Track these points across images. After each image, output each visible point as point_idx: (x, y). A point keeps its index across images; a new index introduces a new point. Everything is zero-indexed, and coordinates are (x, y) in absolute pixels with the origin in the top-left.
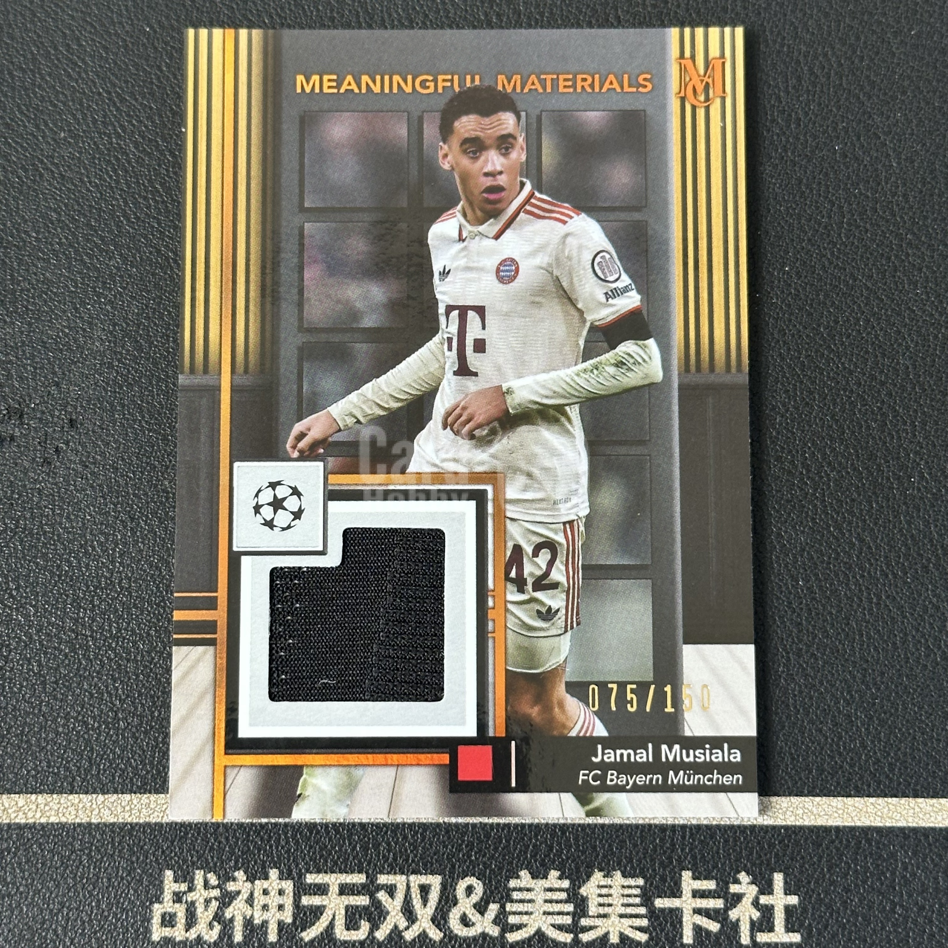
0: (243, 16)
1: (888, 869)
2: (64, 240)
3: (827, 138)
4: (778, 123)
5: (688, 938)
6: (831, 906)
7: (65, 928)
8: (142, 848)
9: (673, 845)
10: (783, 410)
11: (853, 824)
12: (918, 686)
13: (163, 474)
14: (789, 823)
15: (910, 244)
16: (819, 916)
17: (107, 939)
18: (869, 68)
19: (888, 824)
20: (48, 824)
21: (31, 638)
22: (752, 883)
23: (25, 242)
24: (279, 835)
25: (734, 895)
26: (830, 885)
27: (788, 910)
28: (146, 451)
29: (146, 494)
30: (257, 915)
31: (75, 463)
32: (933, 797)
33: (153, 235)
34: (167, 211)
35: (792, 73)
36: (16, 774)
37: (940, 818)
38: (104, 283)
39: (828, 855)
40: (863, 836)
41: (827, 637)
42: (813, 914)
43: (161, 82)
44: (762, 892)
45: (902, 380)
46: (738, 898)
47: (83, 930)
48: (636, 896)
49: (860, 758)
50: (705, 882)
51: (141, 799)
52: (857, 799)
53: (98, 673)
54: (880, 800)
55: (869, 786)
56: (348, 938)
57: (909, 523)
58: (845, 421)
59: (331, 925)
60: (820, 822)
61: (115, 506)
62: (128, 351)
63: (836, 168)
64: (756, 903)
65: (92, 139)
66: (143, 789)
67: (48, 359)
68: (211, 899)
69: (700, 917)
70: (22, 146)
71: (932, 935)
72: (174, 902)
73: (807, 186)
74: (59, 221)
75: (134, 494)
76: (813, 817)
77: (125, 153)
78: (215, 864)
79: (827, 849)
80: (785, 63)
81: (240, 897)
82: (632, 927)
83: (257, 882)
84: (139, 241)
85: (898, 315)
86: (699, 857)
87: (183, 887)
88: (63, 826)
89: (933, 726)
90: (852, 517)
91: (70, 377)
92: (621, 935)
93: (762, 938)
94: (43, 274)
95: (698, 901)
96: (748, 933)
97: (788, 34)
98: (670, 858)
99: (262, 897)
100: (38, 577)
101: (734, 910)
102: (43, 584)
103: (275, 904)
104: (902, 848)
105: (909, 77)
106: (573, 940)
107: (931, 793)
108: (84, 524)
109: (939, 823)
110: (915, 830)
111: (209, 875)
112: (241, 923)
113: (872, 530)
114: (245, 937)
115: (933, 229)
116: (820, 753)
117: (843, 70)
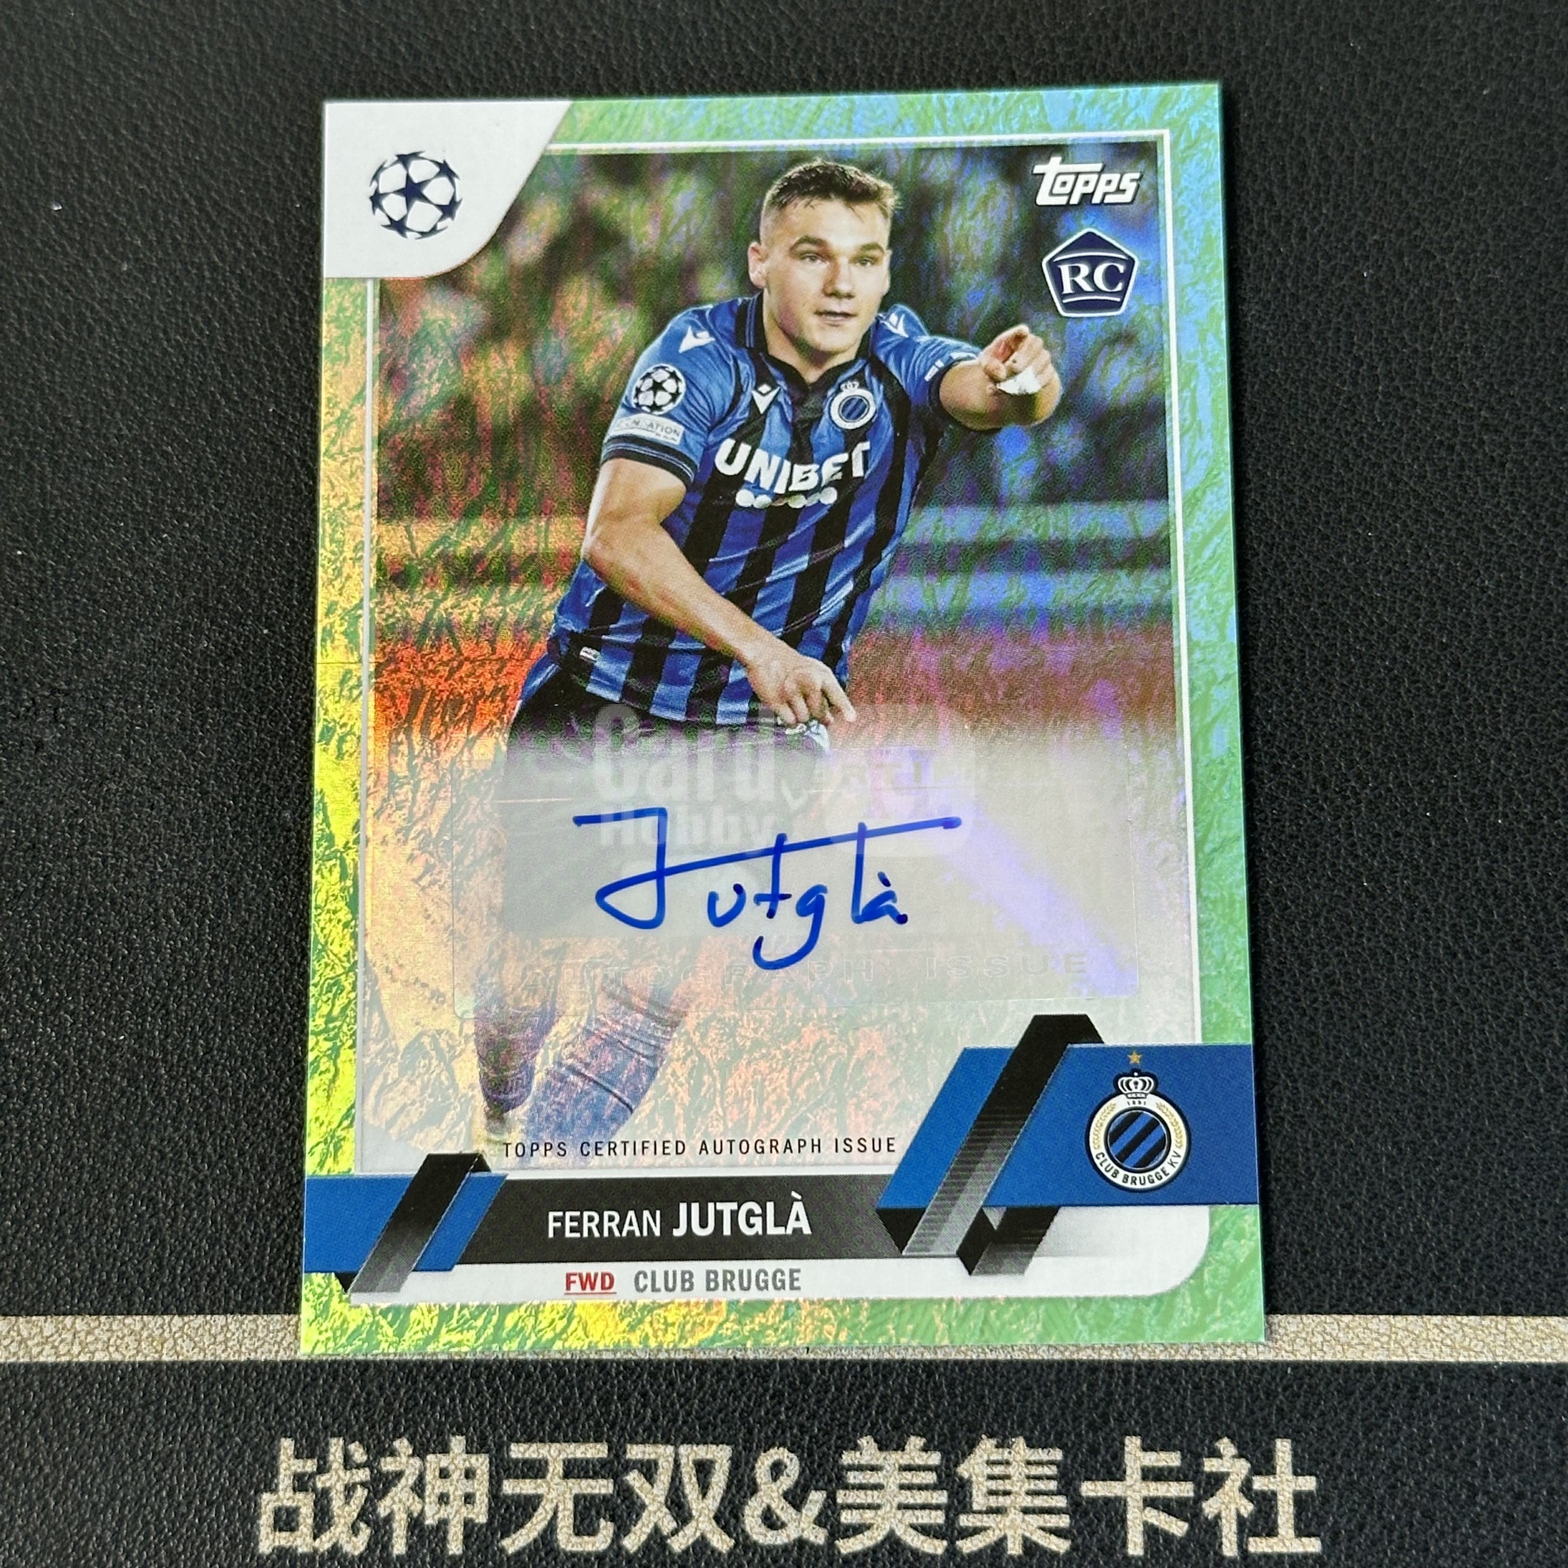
0: (415, 78)
1: (1462, 1433)
2: (125, 431)
3: (1349, 259)
4: (1269, 236)
5: (1135, 1547)
6: (1370, 1493)
7: (115, 1533)
8: (243, 1402)
9: (1110, 1394)
10: (1282, 690)
11: (1405, 1359)
12: (1509, 1134)
13: (281, 799)
14: (1301, 1358)
15: (1485, 426)
16: (1351, 1510)
17: (185, 1550)
18: (1417, 149)
19: (1462, 1359)
20: (91, 1364)
21: (66, 1064)
22: (1240, 1456)
23: (63, 434)
24: (466, 1380)
25: (1211, 1475)
26: (1368, 1459)
27: (1300, 1499)
28: (254, 764)
29: (253, 833)
30: (429, 1511)
31: (140, 784)
32: (1535, 1314)
33: (268, 422)
34: (292, 386)
35: (1292, 158)
36: (40, 1284)
37: (1547, 1349)
38: (188, 498)
39: (1364, 1409)
40: (1421, 1377)
41: (1359, 1054)
42: (1340, 1506)
43: (283, 183)
44: (1256, 1471)
45: (1476, 641)
46: (1216, 1481)
47: (146, 1537)
48: (1049, 1478)
49: (1414, 1252)
50: (1163, 1455)
51: (242, 1323)
52: (1411, 1318)
53: (174, 1120)
54: (1450, 1320)
55: (1430, 1296)
56: (580, 1549)
57: (1490, 871)
58: (1383, 707)
59: (551, 1527)
60: (1351, 1356)
61: (204, 850)
62: (226, 605)
63: (1364, 305)
64: (1246, 1489)
65: (172, 273)
66: (244, 1308)
67: (99, 620)
68: (354, 1485)
69: (1154, 1512)
70: (61, 286)
71: (1536, 1542)
72: (294, 1490)
73: (1318, 335)
74: (118, 401)
75: (235, 833)
76: (1339, 1348)
77: (223, 293)
78: (361, 1429)
79: (1363, 1399)
80: (1280, 141)
81: (403, 1481)
82: (1043, 1529)
83: (430, 1457)
84: (246, 431)
85: (1467, 537)
86: (1152, 1414)
87: (310, 1466)
88: (113, 1366)
89: (1534, 1198)
90: (1398, 860)
91: (133, 648)
92: (1025, 1540)
93: (1258, 1546)
94: (93, 486)
95: (1153, 1485)
96: (1234, 1538)
97: (1285, 96)
98: (1104, 1417)
99: (439, 1482)
100: (77, 967)
101: (1211, 1501)
102: (87, 977)
103: (459, 1493)
104: (1485, 1396)
105: (1480, 162)
106: (947, 1550)
107: (1532, 1308)
108: (153, 880)
109: (1547, 1356)
110: (1508, 1369)
111: (352, 1447)
112: (404, 1523)
113: (1429, 881)
114: (410, 1547)
115: (1523, 401)
116: (1349, 1244)
117: (1374, 152)
